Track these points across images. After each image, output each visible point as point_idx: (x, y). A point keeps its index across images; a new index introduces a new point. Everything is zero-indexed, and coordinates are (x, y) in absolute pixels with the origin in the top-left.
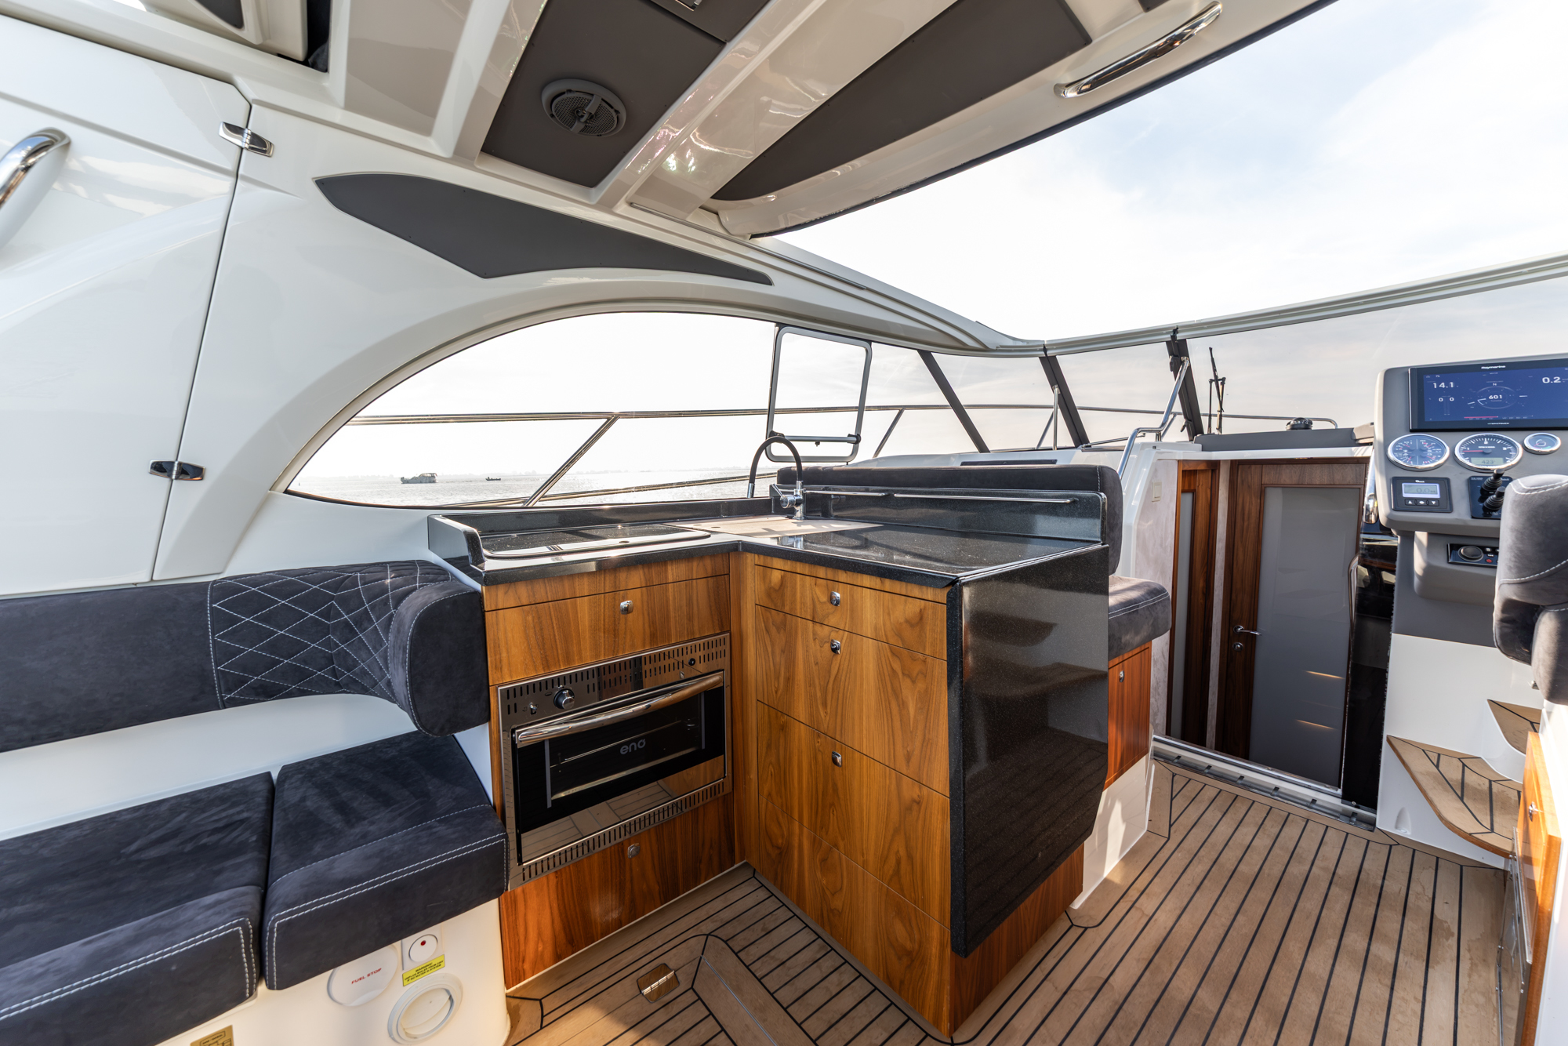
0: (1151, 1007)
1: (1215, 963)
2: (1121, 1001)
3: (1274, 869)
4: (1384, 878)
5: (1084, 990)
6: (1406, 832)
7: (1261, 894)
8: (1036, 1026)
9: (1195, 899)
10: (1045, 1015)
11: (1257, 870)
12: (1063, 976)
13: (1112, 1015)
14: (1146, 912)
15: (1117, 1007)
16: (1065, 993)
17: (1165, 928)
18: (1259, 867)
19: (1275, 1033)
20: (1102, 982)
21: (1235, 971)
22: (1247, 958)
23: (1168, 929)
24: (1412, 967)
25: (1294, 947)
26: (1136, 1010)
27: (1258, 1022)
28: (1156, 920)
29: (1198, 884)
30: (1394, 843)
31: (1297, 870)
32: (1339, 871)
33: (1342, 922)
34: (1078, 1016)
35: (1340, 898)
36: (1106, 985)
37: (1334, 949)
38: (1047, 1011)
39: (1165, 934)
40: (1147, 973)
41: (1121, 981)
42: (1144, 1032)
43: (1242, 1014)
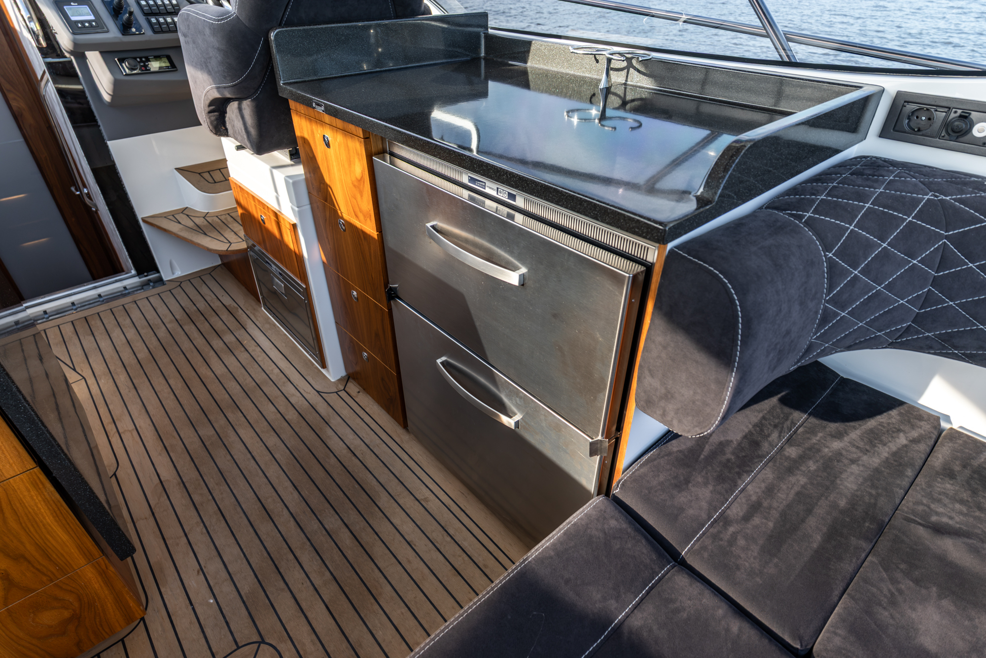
0: (193, 465)
1: (189, 414)
2: (180, 480)
3: (153, 343)
4: (195, 305)
5: (159, 500)
6: (179, 273)
7: (163, 361)
8: (164, 545)
9: (141, 395)
10: (160, 536)
11: (147, 351)
12: (139, 508)
13: (185, 490)
14: (130, 429)
15: (182, 485)
16: (153, 514)
17: (149, 425)
18: (145, 348)
19: (240, 413)
20: (160, 485)
21: (199, 407)
22: (196, 396)
23: (151, 424)
24: (241, 334)
25: (203, 370)
26: (189, 474)
27: (230, 415)
28: (140, 427)
29: (133, 387)
30: (179, 282)
31: (162, 333)
32: (177, 317)
33: (204, 340)
34: (174, 513)
35: (190, 328)
36: (164, 483)
37: (215, 355)
38: (158, 533)
39: (153, 428)
40: (171, 454)
41: (167, 473)
42: (205, 478)
43: (223, 421)
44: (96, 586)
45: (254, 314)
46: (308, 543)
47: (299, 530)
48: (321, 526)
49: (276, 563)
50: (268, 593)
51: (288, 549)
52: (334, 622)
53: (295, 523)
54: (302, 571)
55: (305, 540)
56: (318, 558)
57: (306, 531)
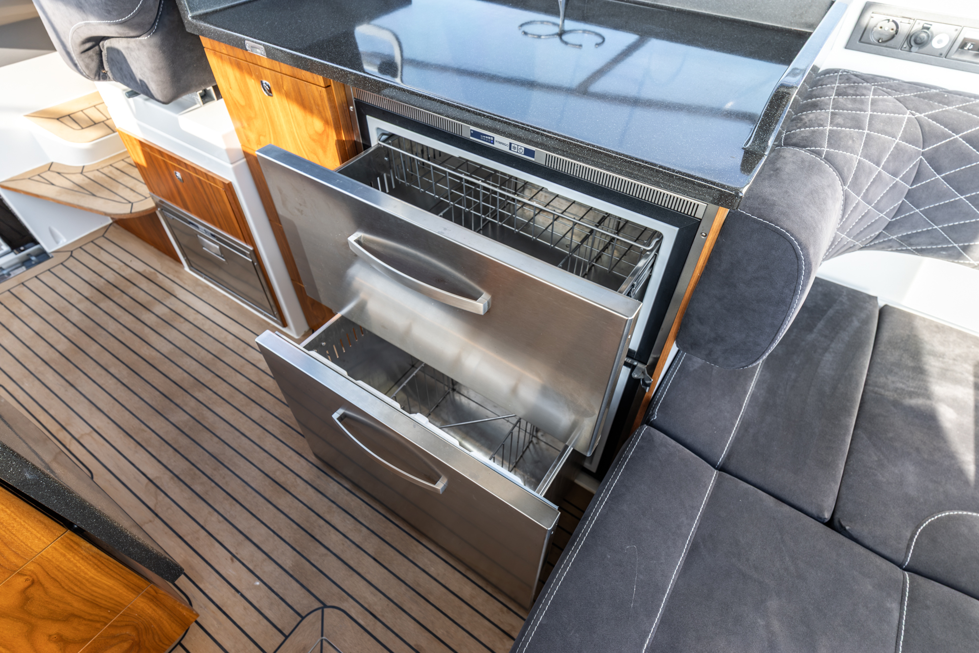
0: (179, 455)
1: (150, 402)
2: (171, 475)
3: (70, 331)
4: (101, 276)
5: (156, 499)
6: (64, 241)
7: (93, 349)
8: (183, 544)
9: (83, 392)
10: (174, 535)
11: (66, 340)
12: (141, 514)
13: (181, 483)
14: (88, 432)
15: (176, 479)
16: (157, 515)
17: (108, 423)
18: (63, 337)
19: (208, 390)
20: (151, 484)
21: (158, 393)
22: (150, 381)
23: (110, 421)
24: (171, 302)
25: (145, 351)
26: (179, 465)
27: (197, 395)
28: (98, 427)
29: (68, 384)
30: (70, 252)
31: (75, 316)
32: (86, 294)
33: (131, 317)
34: (179, 509)
35: (106, 305)
36: (155, 481)
37: (152, 332)
38: (171, 532)
39: (115, 426)
40: (149, 449)
41: (153, 470)
42: (199, 466)
43: (193, 403)
44: (150, 611)
45: (178, 277)
46: (334, 506)
47: (320, 496)
48: (341, 487)
49: (309, 531)
50: (312, 561)
51: (316, 516)
52: (386, 571)
53: (314, 490)
54: (338, 533)
55: (330, 503)
56: (349, 517)
57: (328, 495)
